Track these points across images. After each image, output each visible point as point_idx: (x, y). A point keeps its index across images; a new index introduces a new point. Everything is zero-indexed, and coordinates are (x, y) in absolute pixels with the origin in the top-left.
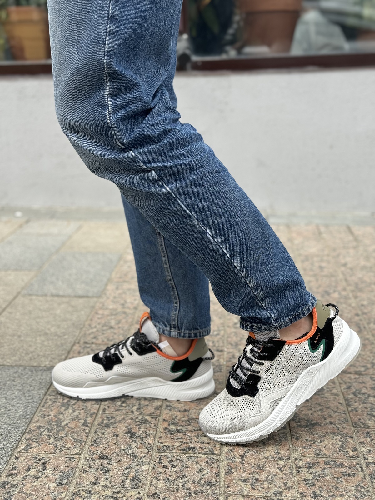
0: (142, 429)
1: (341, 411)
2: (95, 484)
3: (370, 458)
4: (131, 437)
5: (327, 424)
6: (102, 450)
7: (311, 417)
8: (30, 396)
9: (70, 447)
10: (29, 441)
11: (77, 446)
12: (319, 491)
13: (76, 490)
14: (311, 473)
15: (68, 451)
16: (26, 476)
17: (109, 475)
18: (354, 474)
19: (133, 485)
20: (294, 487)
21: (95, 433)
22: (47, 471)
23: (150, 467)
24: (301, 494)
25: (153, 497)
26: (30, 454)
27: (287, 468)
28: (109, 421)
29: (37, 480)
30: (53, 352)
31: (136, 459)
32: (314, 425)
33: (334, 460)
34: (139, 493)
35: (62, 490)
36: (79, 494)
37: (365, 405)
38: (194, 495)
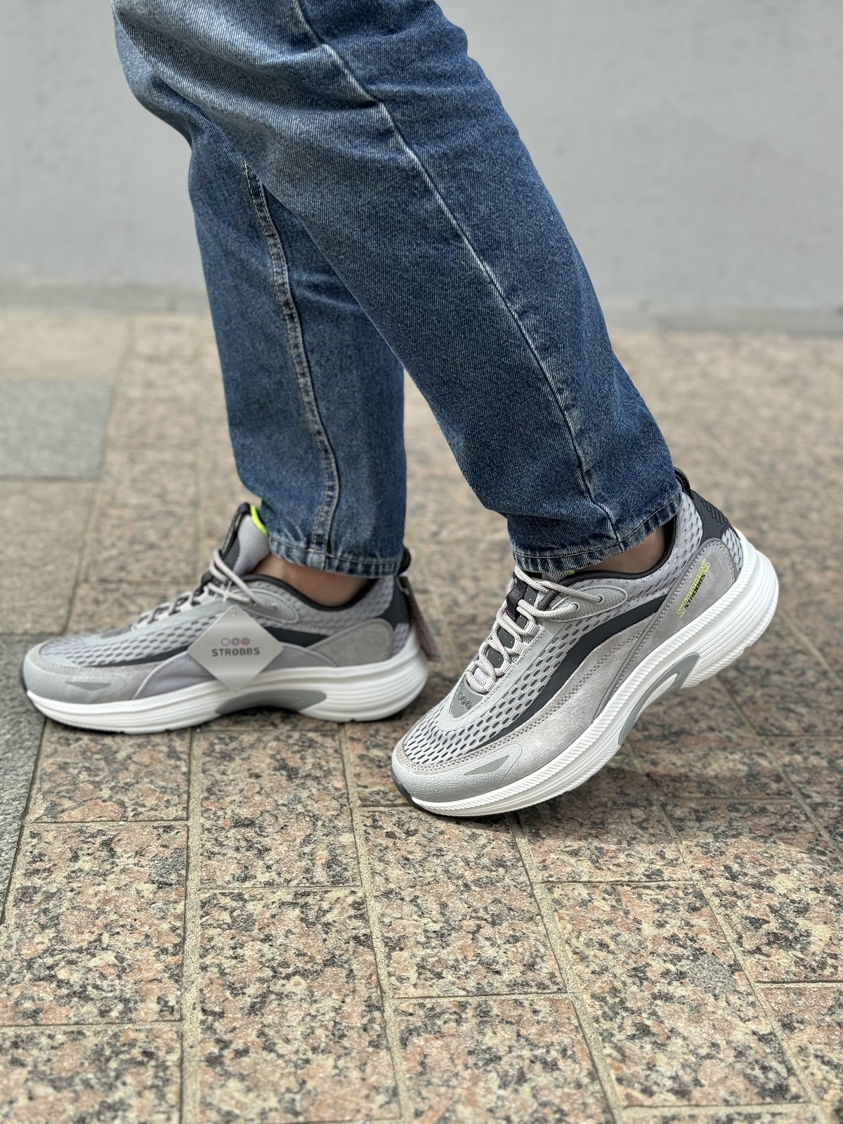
0: (310, 760)
1: (723, 704)
2: (245, 879)
3: (814, 795)
4: (290, 778)
5: (703, 731)
6: (233, 807)
7: (667, 720)
8: (12, 699)
9: (157, 805)
10: (53, 797)
11: (172, 803)
12: (736, 865)
13: (207, 895)
14: (707, 830)
15: (153, 813)
16: (73, 872)
17: (271, 859)
18: (795, 827)
19: (334, 877)
20: (681, 860)
21: (204, 772)
22: (119, 858)
23: (357, 837)
24: (701, 872)
25: (388, 898)
26: (65, 825)
27: (653, 822)
28: (227, 745)
29: (105, 880)
30: (33, 602)
31: (320, 823)
32: (679, 733)
33: (743, 801)
34: (353, 892)
35: (173, 896)
36: (215, 902)
37: (767, 690)
38: (477, 889)
